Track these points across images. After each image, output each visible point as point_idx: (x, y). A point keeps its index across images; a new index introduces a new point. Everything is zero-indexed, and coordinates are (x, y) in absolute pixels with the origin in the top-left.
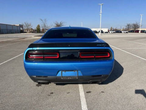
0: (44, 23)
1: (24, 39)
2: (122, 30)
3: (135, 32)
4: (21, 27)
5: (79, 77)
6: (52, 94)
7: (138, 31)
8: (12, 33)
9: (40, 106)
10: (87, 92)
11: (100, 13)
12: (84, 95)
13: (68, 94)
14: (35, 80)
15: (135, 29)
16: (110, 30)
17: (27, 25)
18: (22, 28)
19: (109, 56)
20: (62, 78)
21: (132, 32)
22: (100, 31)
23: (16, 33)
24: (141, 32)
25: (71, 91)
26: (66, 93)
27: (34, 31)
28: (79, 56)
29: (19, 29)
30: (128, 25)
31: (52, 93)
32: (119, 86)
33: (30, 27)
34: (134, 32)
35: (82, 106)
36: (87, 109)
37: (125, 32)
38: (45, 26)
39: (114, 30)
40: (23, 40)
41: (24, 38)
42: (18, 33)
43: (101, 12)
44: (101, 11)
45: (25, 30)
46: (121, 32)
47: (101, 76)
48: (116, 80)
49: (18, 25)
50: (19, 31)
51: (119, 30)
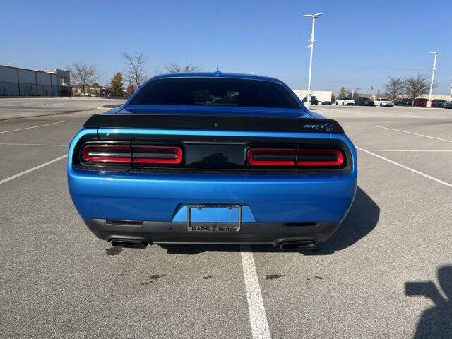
0: (136, 66)
1: (71, 115)
2: (374, 97)
3: (415, 105)
4: (62, 77)
5: (244, 225)
6: (154, 280)
7: (422, 103)
8: (33, 96)
9: (116, 317)
10: (268, 277)
11: (310, 43)
12: (258, 286)
13: (207, 281)
14: (101, 233)
15: (415, 95)
16: (337, 95)
17: (83, 73)
18: (67, 80)
19: (341, 161)
20: (190, 229)
21: (406, 105)
22: (309, 99)
23: (46, 95)
24: (432, 107)
25: (215, 271)
26: (200, 279)
27: (102, 91)
28: (247, 161)
29: (55, 84)
30: (394, 83)
31: (156, 277)
32: (367, 259)
33: (91, 78)
34: (410, 105)
35: (252, 320)
36: (267, 326)
37: (384, 103)
38: (138, 76)
39: (350, 95)
40: (66, 115)
41: (71, 112)
42: (53, 95)
43: (312, 40)
44: (312, 35)
45: (74, 89)
46: (372, 104)
47: (313, 224)
48: (359, 243)
49: (54, 72)
50: (56, 90)
51: (367, 97)
